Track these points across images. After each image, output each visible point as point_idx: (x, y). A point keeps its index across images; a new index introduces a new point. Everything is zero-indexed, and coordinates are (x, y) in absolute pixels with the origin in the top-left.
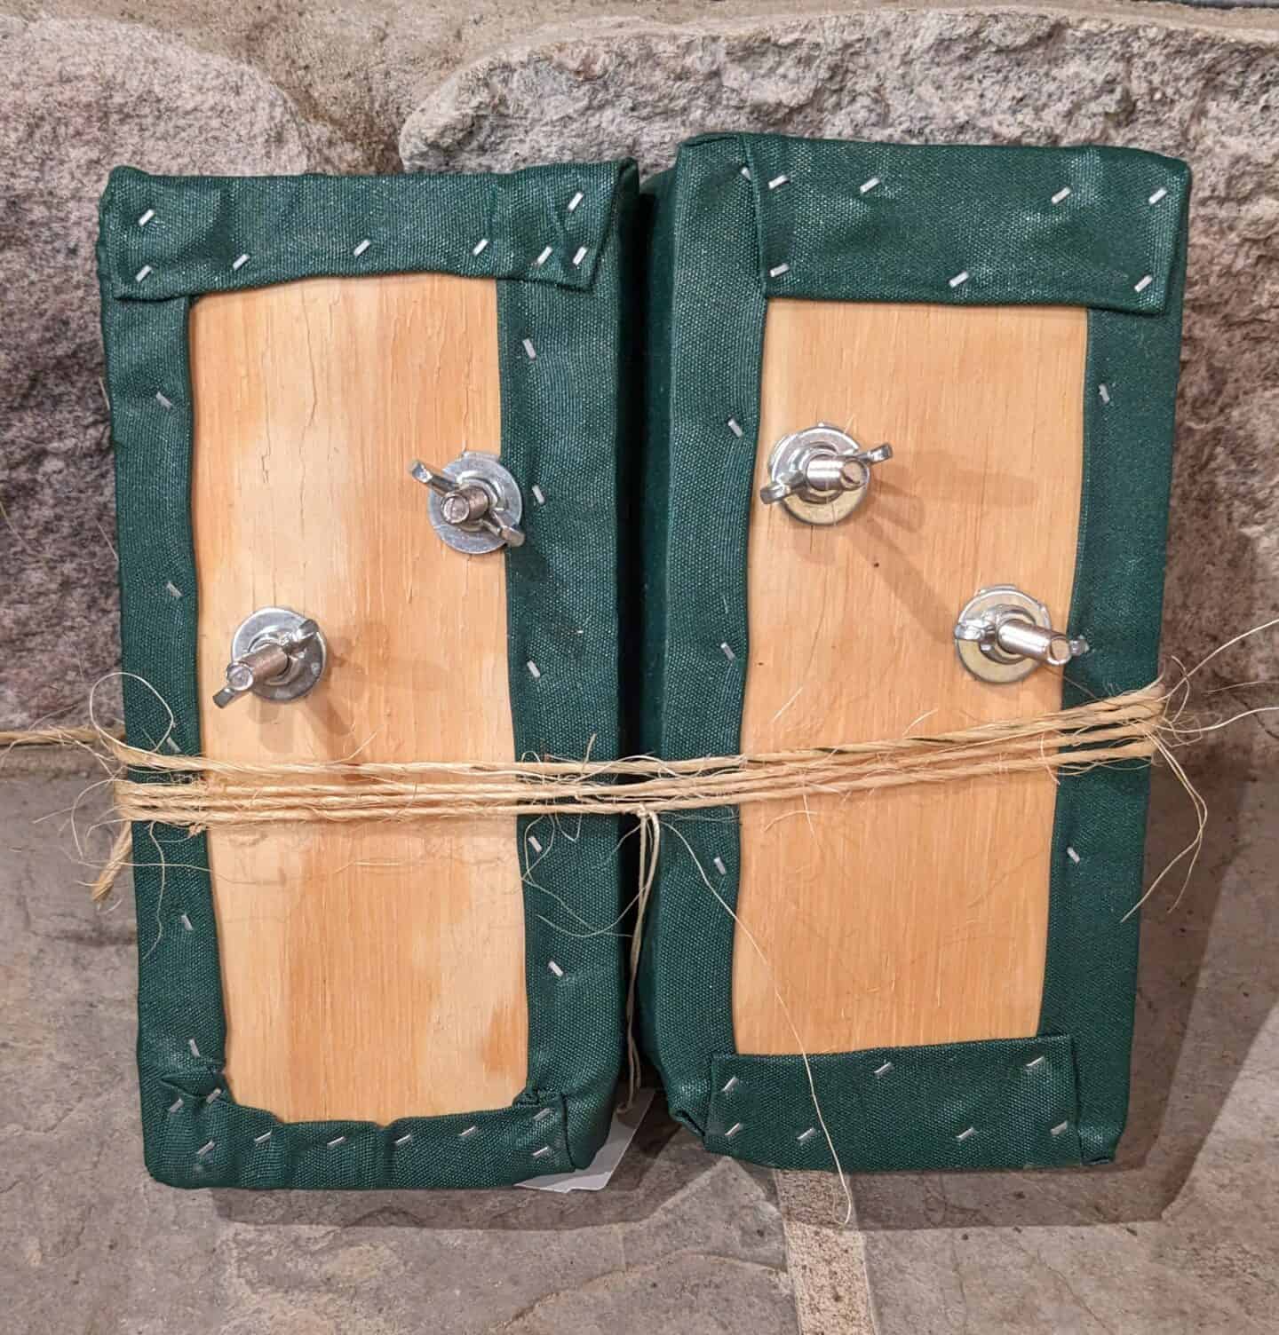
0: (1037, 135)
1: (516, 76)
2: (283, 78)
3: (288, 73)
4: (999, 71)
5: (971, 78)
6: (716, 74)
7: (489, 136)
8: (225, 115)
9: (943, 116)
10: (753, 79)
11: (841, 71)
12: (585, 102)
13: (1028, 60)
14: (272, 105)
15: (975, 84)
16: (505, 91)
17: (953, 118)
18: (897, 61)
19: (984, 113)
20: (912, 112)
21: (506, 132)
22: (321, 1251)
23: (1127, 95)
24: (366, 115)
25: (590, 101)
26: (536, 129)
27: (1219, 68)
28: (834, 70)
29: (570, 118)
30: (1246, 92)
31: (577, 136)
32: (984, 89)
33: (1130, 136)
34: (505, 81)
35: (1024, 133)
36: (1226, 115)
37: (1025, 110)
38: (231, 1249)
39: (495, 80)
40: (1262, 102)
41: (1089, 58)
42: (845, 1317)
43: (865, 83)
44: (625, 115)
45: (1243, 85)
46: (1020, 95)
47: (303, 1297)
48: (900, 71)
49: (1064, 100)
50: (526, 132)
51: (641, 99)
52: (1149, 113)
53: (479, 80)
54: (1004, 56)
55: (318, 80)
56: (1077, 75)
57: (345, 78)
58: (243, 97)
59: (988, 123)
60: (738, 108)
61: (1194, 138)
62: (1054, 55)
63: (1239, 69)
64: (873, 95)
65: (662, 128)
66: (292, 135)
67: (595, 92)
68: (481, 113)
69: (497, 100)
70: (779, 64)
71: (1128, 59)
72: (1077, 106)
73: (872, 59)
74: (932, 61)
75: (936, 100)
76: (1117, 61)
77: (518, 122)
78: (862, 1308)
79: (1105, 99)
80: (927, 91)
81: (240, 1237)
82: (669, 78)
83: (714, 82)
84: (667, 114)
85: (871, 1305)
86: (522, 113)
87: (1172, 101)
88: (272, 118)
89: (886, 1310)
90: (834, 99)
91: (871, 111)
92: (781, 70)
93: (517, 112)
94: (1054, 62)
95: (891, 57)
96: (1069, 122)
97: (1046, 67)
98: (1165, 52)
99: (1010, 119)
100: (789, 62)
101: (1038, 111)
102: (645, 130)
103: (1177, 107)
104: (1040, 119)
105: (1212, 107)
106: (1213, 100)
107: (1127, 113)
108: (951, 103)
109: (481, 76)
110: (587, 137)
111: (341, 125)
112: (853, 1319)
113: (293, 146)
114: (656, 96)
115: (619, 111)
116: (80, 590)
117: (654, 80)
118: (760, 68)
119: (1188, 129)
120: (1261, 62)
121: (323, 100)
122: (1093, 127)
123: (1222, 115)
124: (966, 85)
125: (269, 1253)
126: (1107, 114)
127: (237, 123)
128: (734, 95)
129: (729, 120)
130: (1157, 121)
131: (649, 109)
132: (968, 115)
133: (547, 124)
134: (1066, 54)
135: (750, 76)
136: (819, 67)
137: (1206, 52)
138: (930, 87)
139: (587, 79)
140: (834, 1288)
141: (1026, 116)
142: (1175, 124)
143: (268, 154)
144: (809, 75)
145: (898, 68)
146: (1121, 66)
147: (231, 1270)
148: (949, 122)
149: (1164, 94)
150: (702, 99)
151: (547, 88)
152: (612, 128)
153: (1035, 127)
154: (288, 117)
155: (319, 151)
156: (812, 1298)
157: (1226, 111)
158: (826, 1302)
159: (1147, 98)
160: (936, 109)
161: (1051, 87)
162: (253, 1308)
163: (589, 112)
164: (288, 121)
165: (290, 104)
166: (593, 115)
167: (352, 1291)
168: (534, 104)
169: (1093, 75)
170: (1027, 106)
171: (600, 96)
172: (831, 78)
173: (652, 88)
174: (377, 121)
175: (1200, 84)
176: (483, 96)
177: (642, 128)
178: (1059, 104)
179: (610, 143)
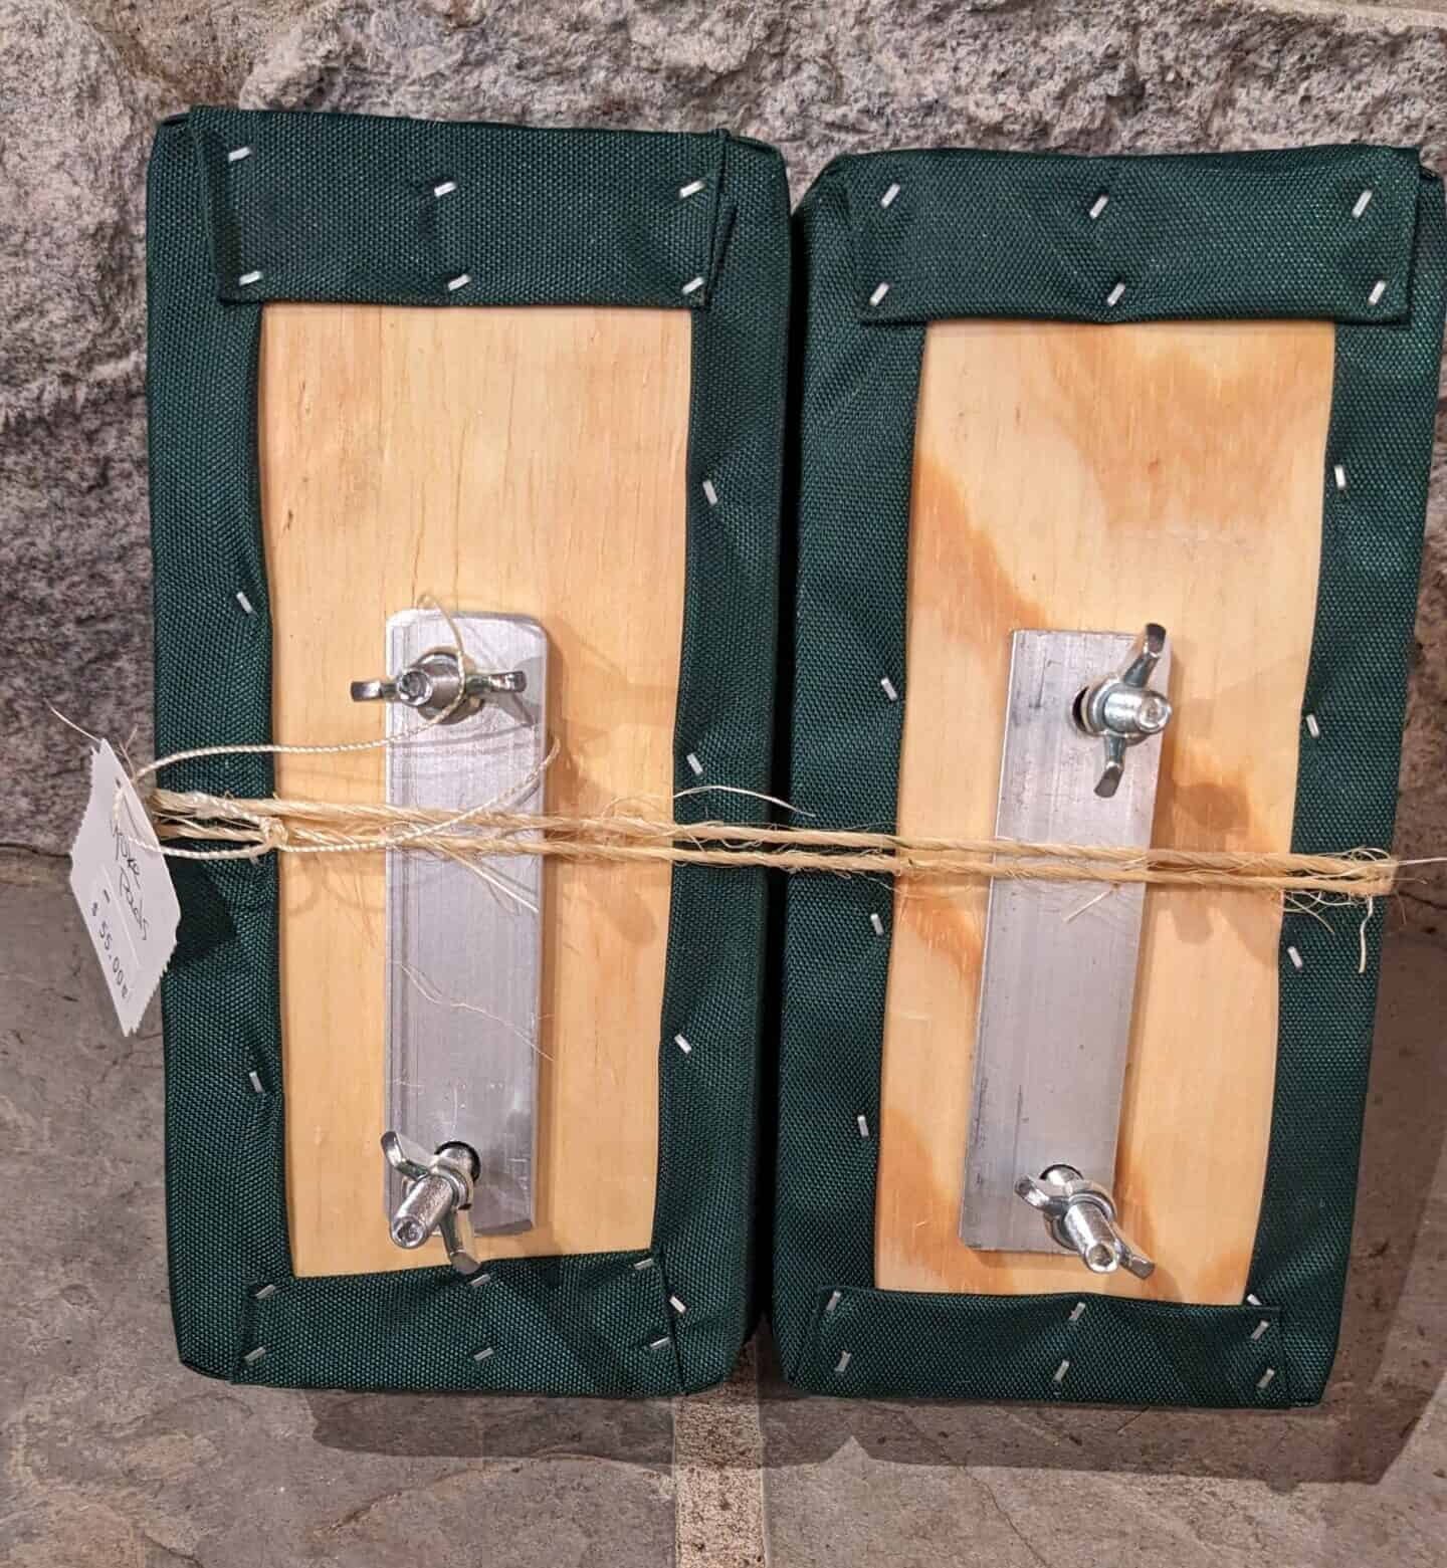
0: (1023, 120)
1: (374, 18)
2: (101, 19)
3: (110, 13)
4: (976, 37)
5: (943, 45)
6: (621, 25)
7: (343, 96)
8: (23, 61)
9: (908, 91)
10: (670, 34)
11: (782, 29)
12: (459, 56)
13: (1011, 25)
14: (85, 51)
15: (948, 54)
16: (360, 38)
17: (920, 96)
18: (852, 21)
19: (958, 90)
20: (869, 87)
21: (364, 91)
22: (126, 1440)
23: (1132, 74)
24: (210, 70)
25: (466, 54)
26: (402, 89)
27: (1248, 45)
28: (772, 27)
29: (442, 75)
30: (1282, 78)
31: (452, 99)
32: (959, 61)
33: (1139, 127)
34: (360, 25)
35: (1006, 118)
36: (1257, 107)
37: (1008, 90)
38: (18, 1433)
39: (347, 22)
40: (1301, 92)
41: (1086, 24)
42: (730, 1527)
43: (812, 47)
44: (511, 74)
45: (1278, 69)
46: (1001, 69)
47: (98, 1490)
48: (855, 33)
49: (1056, 77)
50: (390, 92)
51: (528, 54)
52: (1161, 98)
53: (326, 22)
54: (981, 18)
55: (147, 23)
56: (1072, 45)
57: (182, 23)
58: (47, 40)
59: (961, 105)
60: (652, 71)
61: (1218, 134)
62: (1044, 18)
63: (1273, 48)
64: (822, 62)
65: (556, 94)
66: (110, 89)
67: (471, 42)
68: (334, 64)
69: (349, 49)
70: (704, 16)
71: (1134, 27)
72: (1072, 86)
73: (820, 15)
74: (894, 22)
75: (900, 72)
76: (1120, 29)
77: (378, 78)
78: (752, 1518)
79: (1107, 78)
80: (887, 59)
81: (33, 1420)
82: (562, 27)
83: (620, 36)
84: (562, 75)
85: (762, 1514)
86: (382, 67)
87: (1189, 84)
88: (85, 68)
89: (779, 1521)
90: (774, 66)
91: (820, 83)
92: (706, 25)
93: (376, 65)
94: (1044, 28)
95: (844, 13)
96: (1063, 106)
97: (1034, 33)
98: (1179, 20)
99: (990, 101)
100: (715, 16)
101: (1024, 91)
102: (537, 96)
103: (1196, 92)
104: (1027, 101)
105: (1240, 94)
106: (1243, 86)
107: (1133, 97)
108: (918, 76)
109: (330, 17)
110: (464, 102)
111: (179, 81)
112: (740, 1530)
113: (112, 105)
114: (546, 50)
115: (503, 70)
117: (542, 29)
118: (680, 20)
119: (1209, 120)
120: (1298, 39)
121: (153, 49)
122: (1092, 113)
123: (1253, 106)
124: (937, 54)
125: (65, 1439)
126: (1109, 98)
127: (39, 73)
128: (646, 53)
129: (640, 86)
130: (1170, 109)
131: (538, 68)
132: (938, 92)
133: (413, 83)
134: (1059, 19)
135: (666, 30)
136: (753, 23)
137: (1230, 24)
138: (891, 54)
139: (460, 26)
140: (723, 1494)
141: (1009, 96)
142: (1193, 114)
143: (79, 113)
144: (742, 32)
145: (852, 28)
146: (1125, 36)
147: (18, 1456)
148: (915, 100)
149: (1178, 74)
150: (606, 57)
151: (413, 36)
152: (495, 91)
153: (1019, 110)
154: (105, 67)
155: (148, 113)
156: (696, 1505)
157: (1259, 102)
158: (712, 1511)
159: (1157, 78)
160: (901, 84)
161: (1039, 60)
162: (38, 1501)
163: (465, 69)
164: (106, 72)
165: (110, 51)
166: (470, 73)
167: (157, 1485)
168: (397, 57)
169: (1092, 47)
170: (1010, 83)
171: (478, 47)
172: (769, 38)
173: (541, 40)
174: (224, 79)
175: (1226, 64)
176: (332, 43)
177: (532, 93)
178: (1050, 83)
179: (494, 110)
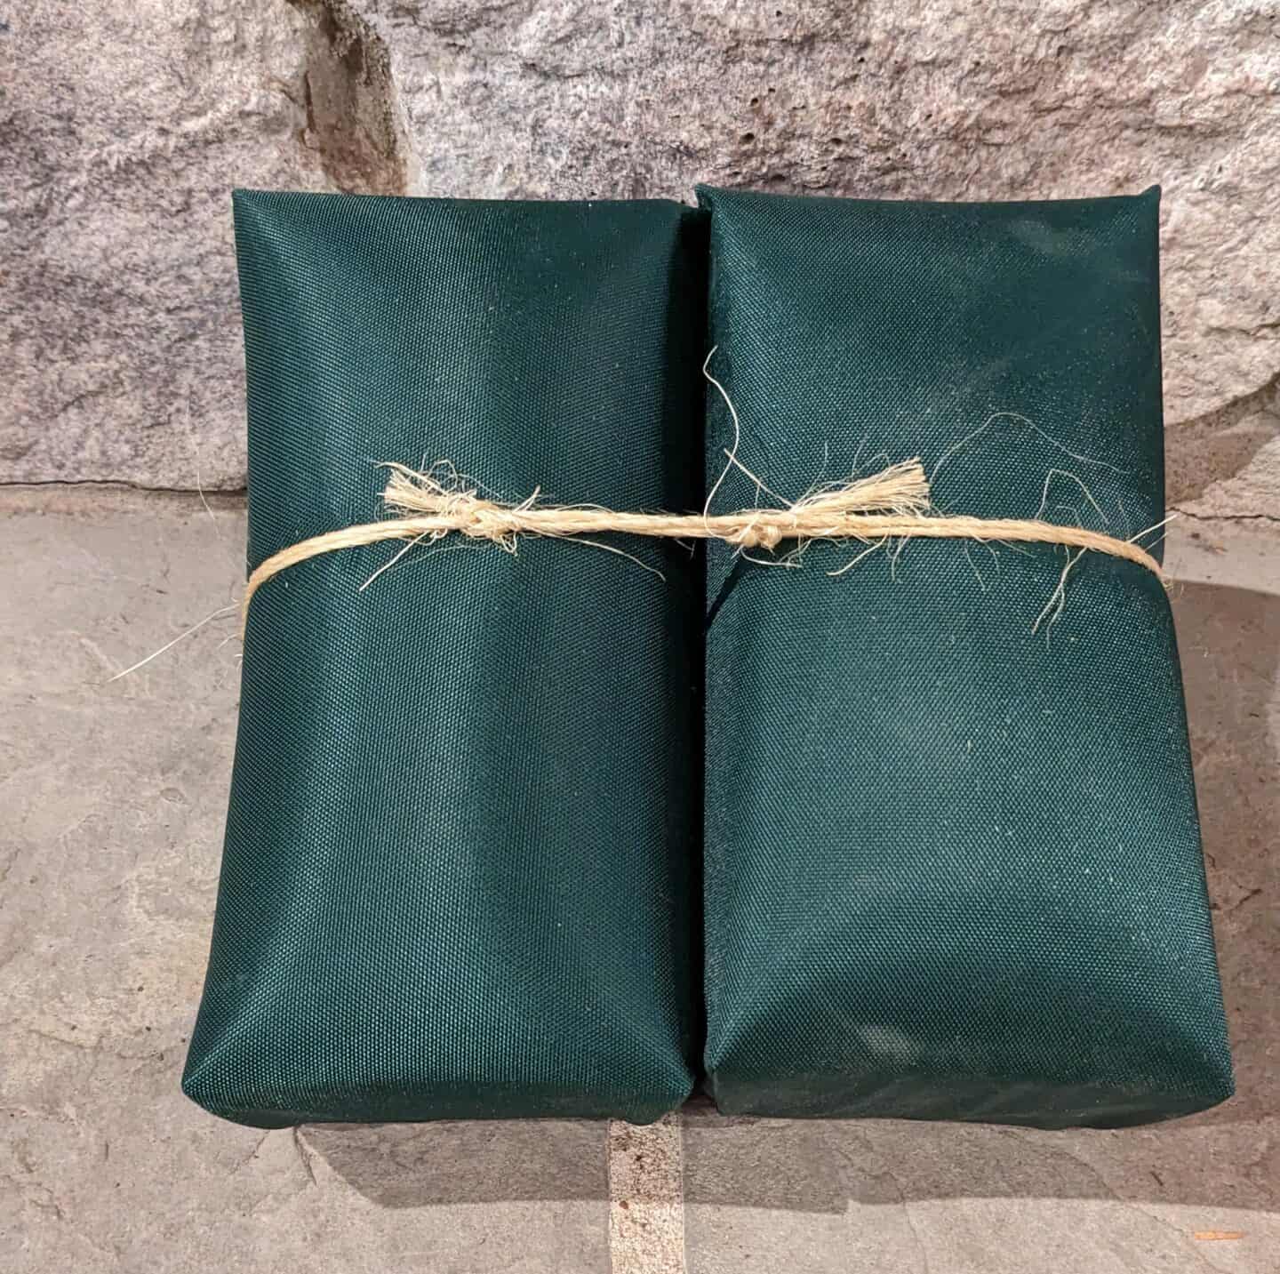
38: (132, 887)
81: (143, 878)
116: (29, 341)
147: (133, 902)
162: (148, 931)
